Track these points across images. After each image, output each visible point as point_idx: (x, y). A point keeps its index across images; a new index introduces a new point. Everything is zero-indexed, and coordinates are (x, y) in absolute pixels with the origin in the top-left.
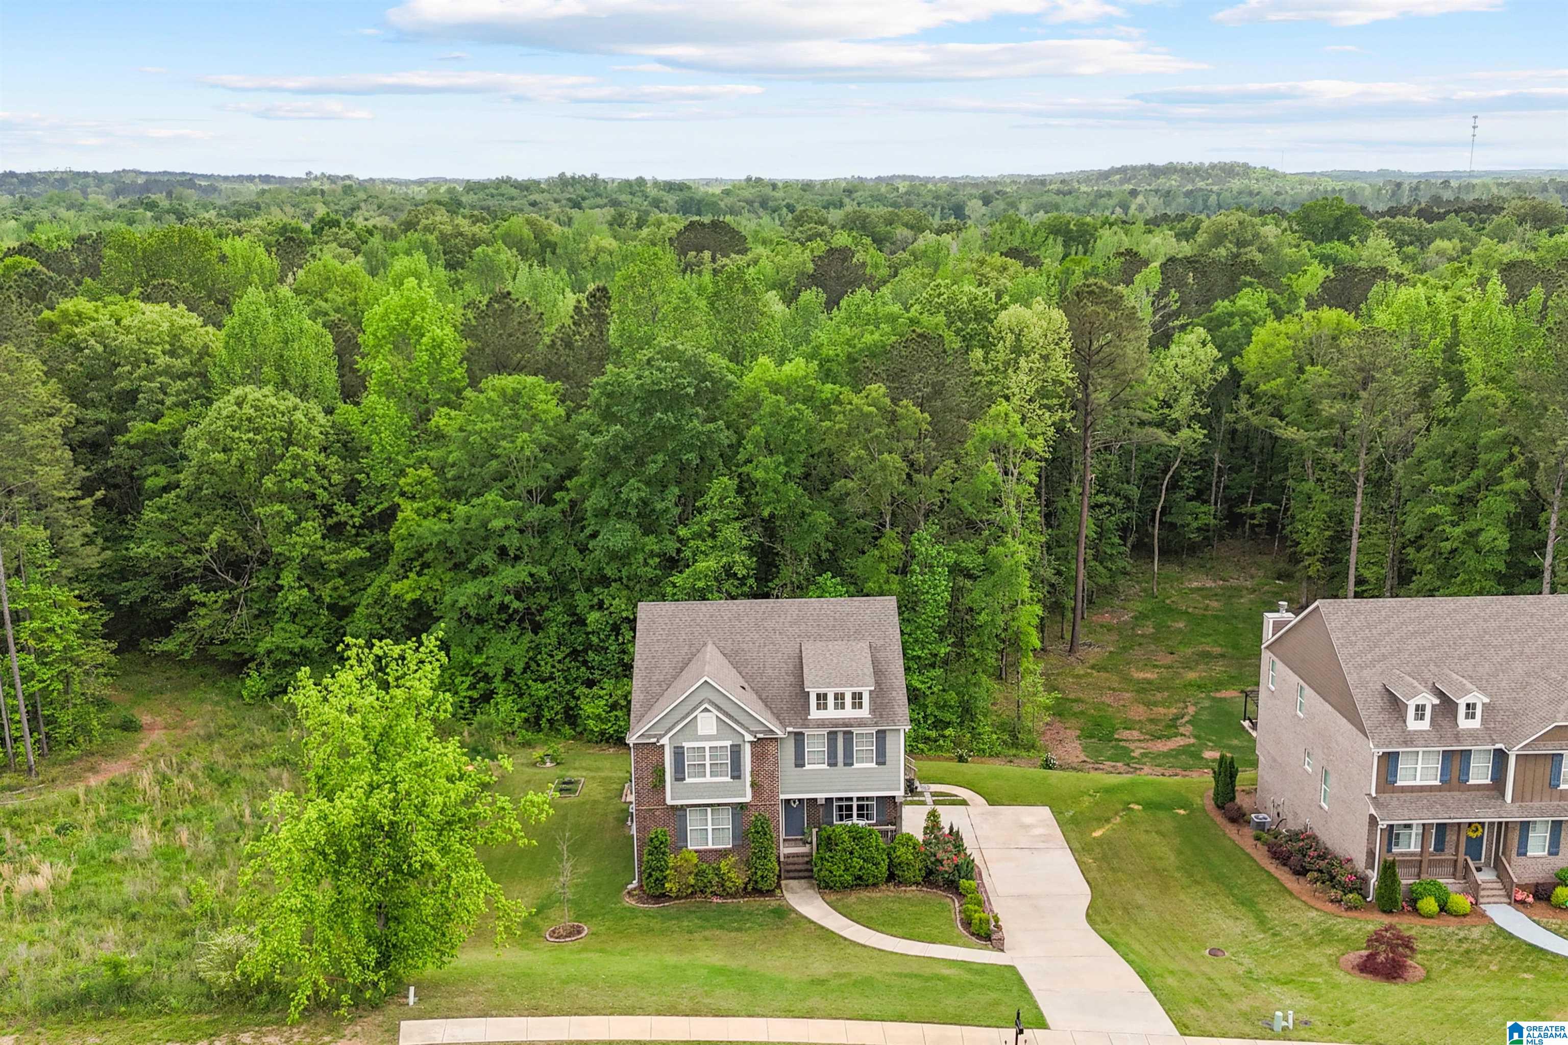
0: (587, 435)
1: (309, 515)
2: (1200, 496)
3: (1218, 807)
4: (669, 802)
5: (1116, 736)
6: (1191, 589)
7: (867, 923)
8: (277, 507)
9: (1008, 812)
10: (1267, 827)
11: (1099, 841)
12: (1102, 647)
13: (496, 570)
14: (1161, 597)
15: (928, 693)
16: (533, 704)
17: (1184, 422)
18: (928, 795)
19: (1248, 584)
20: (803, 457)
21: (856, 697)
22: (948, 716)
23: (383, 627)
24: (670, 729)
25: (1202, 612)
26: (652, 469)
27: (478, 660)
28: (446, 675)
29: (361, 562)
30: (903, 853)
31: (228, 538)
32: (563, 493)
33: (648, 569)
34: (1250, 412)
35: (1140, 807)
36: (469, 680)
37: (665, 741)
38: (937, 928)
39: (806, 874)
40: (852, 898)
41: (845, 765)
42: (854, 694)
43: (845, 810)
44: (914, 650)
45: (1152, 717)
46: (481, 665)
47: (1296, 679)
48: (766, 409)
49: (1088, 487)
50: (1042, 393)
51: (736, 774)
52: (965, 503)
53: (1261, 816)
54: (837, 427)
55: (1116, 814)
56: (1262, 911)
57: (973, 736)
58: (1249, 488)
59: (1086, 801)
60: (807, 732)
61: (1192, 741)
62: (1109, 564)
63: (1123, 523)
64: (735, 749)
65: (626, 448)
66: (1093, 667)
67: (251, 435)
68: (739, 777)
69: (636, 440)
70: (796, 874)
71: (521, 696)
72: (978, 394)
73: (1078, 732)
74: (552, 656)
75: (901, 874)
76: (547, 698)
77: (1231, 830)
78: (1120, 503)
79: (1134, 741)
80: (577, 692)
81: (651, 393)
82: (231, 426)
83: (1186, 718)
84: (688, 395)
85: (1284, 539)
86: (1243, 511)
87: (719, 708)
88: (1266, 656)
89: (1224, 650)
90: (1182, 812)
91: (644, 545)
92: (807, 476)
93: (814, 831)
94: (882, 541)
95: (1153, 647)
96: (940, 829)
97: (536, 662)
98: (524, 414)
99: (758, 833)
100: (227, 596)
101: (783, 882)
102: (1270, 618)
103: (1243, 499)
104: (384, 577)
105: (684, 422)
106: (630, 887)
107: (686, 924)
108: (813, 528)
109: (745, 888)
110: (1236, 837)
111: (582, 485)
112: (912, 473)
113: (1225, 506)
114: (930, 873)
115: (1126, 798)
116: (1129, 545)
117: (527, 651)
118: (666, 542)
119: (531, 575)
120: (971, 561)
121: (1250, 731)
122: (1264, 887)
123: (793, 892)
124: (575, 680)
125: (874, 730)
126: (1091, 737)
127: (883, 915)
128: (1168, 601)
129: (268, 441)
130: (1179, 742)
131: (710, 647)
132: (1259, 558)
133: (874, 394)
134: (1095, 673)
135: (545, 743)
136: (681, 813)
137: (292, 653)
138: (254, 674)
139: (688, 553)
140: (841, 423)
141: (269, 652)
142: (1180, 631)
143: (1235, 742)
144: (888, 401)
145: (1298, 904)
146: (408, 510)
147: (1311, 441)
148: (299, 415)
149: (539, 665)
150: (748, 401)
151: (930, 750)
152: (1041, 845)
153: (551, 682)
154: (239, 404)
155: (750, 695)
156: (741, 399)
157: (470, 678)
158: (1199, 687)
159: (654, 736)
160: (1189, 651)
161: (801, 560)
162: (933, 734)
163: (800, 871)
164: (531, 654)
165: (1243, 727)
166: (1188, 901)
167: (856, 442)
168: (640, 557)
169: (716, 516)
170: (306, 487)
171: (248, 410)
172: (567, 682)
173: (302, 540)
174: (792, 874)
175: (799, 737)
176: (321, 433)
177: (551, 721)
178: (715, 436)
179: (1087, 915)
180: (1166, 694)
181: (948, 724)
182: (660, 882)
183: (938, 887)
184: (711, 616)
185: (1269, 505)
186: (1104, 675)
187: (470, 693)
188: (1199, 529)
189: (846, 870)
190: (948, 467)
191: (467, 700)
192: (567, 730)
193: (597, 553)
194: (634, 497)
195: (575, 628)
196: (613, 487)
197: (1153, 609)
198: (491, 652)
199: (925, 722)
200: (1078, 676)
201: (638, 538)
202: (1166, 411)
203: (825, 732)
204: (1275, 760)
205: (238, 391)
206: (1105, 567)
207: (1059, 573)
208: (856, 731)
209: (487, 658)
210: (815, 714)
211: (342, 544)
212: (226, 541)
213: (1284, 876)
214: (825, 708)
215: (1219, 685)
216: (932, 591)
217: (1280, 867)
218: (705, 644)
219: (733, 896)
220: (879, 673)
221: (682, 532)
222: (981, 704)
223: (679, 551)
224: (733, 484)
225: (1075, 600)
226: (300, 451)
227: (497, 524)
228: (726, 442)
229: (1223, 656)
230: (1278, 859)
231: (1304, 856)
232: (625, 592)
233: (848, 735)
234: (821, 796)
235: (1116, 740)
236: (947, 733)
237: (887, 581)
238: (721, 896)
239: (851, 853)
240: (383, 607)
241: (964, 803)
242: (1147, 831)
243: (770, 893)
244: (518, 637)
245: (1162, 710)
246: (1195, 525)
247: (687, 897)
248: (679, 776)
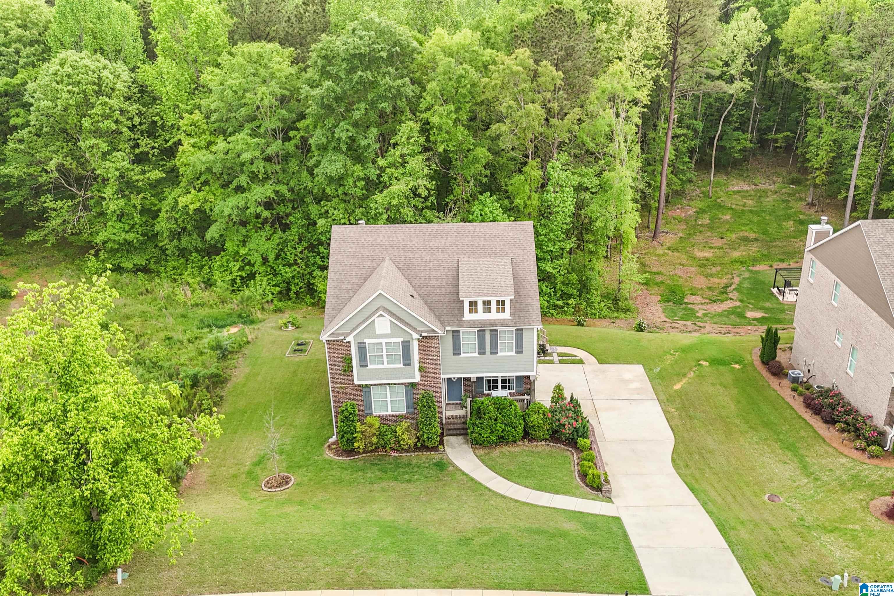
0: (308, 88)
1: (121, 146)
2: (742, 128)
3: (763, 363)
4: (357, 382)
5: (686, 301)
6: (734, 192)
7: (508, 475)
8: (93, 141)
9: (613, 369)
10: (800, 380)
11: (679, 394)
12: (675, 234)
13: (250, 189)
14: (714, 198)
15: (557, 275)
16: (284, 281)
17: (737, 77)
18: (555, 355)
19: (772, 187)
20: (468, 106)
21: (501, 303)
22: (571, 291)
23: (178, 225)
24: (354, 329)
25: (742, 208)
26: (357, 115)
27: (243, 251)
28: (224, 260)
29: (159, 181)
30: (535, 419)
31: (65, 163)
32: (295, 132)
33: (357, 190)
34: (785, 69)
35: (707, 364)
36: (238, 265)
37: (350, 338)
38: (560, 479)
39: (463, 432)
40: (497, 452)
41: (492, 353)
42: (498, 302)
43: (493, 384)
44: (548, 246)
45: (709, 285)
46: (246, 254)
47: (834, 277)
48: (440, 69)
49: (671, 124)
50: (645, 56)
51: (407, 361)
52: (588, 140)
53: (796, 372)
54: (493, 83)
55: (691, 369)
56: (803, 456)
57: (588, 304)
58: (774, 121)
59: (669, 360)
60: (462, 330)
61: (738, 304)
62: (681, 177)
63: (691, 147)
64: (405, 344)
65: (338, 99)
66: (669, 249)
67: (70, 88)
68: (409, 365)
69: (345, 93)
70: (455, 432)
71: (275, 275)
72: (599, 56)
73: (659, 298)
74: (295, 249)
75: (533, 433)
76: (293, 277)
77: (774, 382)
78: (690, 133)
79: (698, 304)
80: (314, 274)
81: (354, 56)
82: (56, 81)
83: (733, 287)
84: (382, 57)
85: (796, 156)
86: (770, 137)
87: (392, 314)
88: (808, 257)
89: (757, 235)
90: (737, 366)
91: (354, 171)
92: (472, 119)
93: (469, 400)
94: (526, 169)
95: (709, 234)
96: (563, 399)
97: (284, 252)
98: (262, 71)
99: (425, 407)
100: (70, 204)
101: (445, 438)
102: (813, 228)
103: (769, 129)
104: (177, 191)
105: (379, 79)
106: (331, 440)
107: (369, 475)
108: (476, 160)
109: (416, 445)
110: (777, 387)
111: (308, 126)
112: (549, 118)
113: (758, 134)
114: (555, 432)
115: (698, 357)
116: (694, 162)
117: (278, 245)
118: (369, 169)
119: (277, 192)
120: (591, 182)
121: (778, 296)
122: (803, 433)
123: (453, 447)
124: (313, 265)
125: (513, 329)
126: (668, 301)
127: (520, 468)
128: (719, 200)
129: (84, 92)
130: (729, 304)
131: (387, 263)
132: (778, 169)
133: (521, 57)
134: (670, 252)
135: (293, 309)
136: (367, 389)
137: (119, 243)
138: (93, 259)
139: (385, 178)
140: (496, 80)
141: (104, 243)
142: (727, 222)
143: (768, 305)
144: (531, 61)
145: (831, 450)
146: (187, 142)
147: (832, 90)
148: (106, 73)
149: (286, 255)
150: (429, 62)
151: (558, 314)
152: (636, 397)
153: (295, 267)
154: (62, 65)
155: (418, 302)
156: (424, 61)
157: (240, 263)
158: (741, 262)
159: (342, 334)
160: (733, 236)
161: (468, 182)
162: (560, 303)
163: (459, 429)
164: (280, 247)
165: (773, 294)
166: (747, 446)
167: (508, 94)
168: (351, 180)
169: (405, 151)
170: (114, 127)
171: (68, 69)
172: (307, 266)
173: (114, 165)
174: (451, 432)
175: (456, 334)
176: (124, 87)
177: (297, 293)
178: (402, 89)
179: (673, 460)
180: (719, 268)
181: (570, 296)
182: (351, 441)
183: (561, 442)
184: (389, 237)
185: (789, 133)
186: (676, 254)
187: (240, 273)
188: (740, 150)
189: (492, 432)
190: (575, 113)
191: (238, 278)
192: (308, 299)
193: (320, 177)
194: (344, 136)
195: (311, 228)
196: (329, 128)
197: (709, 206)
198: (251, 246)
199: (555, 295)
200: (658, 256)
201: (348, 166)
202: (725, 69)
203: (476, 330)
204: (809, 333)
205: (63, 54)
206: (679, 179)
207: (649, 185)
208: (499, 329)
209: (250, 250)
210: (468, 316)
211: (147, 168)
212: (64, 165)
213: (816, 423)
214: (476, 312)
215: (755, 261)
216: (561, 205)
217: (813, 415)
218: (383, 260)
219: (407, 451)
220: (517, 283)
221: (381, 162)
222: (594, 282)
223: (379, 176)
224: (416, 126)
225: (659, 202)
226: (107, 100)
227: (246, 156)
228: (411, 94)
229: (756, 240)
230: (812, 409)
231: (833, 409)
232: (342, 205)
233: (494, 332)
234: (473, 376)
235: (686, 303)
236: (570, 302)
237: (529, 198)
238: (398, 451)
239: (496, 420)
240: (177, 212)
241: (581, 362)
242: (713, 384)
243: (435, 449)
244: (271, 235)
245: (716, 280)
246: (738, 147)
247: (372, 451)
248: (363, 363)
